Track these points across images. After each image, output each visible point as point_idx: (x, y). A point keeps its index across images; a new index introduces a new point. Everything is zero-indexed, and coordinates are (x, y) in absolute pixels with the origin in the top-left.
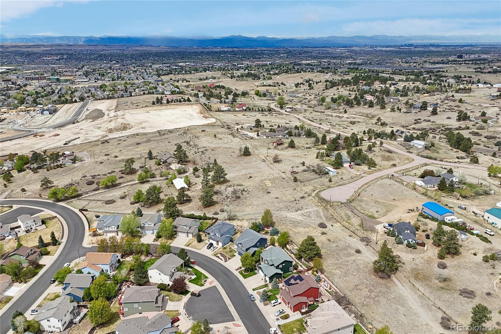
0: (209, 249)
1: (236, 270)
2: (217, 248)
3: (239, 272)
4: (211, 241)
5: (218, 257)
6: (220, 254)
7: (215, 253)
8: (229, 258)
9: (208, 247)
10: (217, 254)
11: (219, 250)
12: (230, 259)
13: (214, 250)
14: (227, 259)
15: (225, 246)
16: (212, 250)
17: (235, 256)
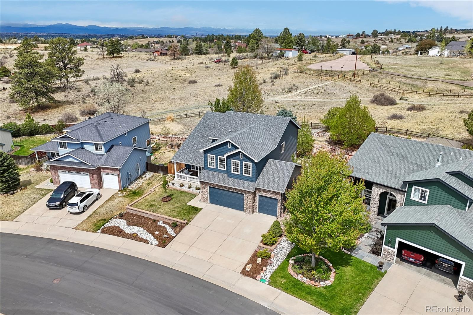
0: (61, 207)
1: (244, 273)
2: (99, 196)
3: (273, 282)
4: (65, 177)
5: (117, 232)
6: (121, 216)
7: (96, 219)
8: (174, 226)
9: (50, 200)
10: (106, 221)
11: (111, 203)
12: (182, 227)
13: (87, 207)
14: (163, 231)
15: (133, 187)
16: (75, 209)
17: (197, 210)
